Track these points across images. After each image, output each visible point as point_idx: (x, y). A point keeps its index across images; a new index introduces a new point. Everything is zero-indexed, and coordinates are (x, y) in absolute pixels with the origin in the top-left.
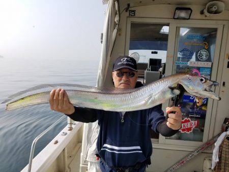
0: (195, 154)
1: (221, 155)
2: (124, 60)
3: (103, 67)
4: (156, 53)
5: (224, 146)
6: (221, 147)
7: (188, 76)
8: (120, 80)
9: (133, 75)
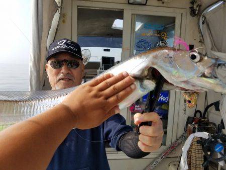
0: (159, 160)
1: (190, 161)
2: (61, 43)
3: (34, 58)
4: (108, 50)
5: (193, 150)
6: (189, 151)
7: (166, 51)
8: (57, 74)
9: (77, 65)
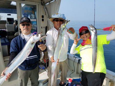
4: (10, 15)
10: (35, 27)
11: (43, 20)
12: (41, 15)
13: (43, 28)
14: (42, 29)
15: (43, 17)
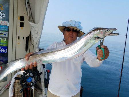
5: (16, 83)
10: (4, 36)
11: (22, 25)
12: (19, 15)
13: (21, 38)
14: (18, 41)
15: (22, 18)
